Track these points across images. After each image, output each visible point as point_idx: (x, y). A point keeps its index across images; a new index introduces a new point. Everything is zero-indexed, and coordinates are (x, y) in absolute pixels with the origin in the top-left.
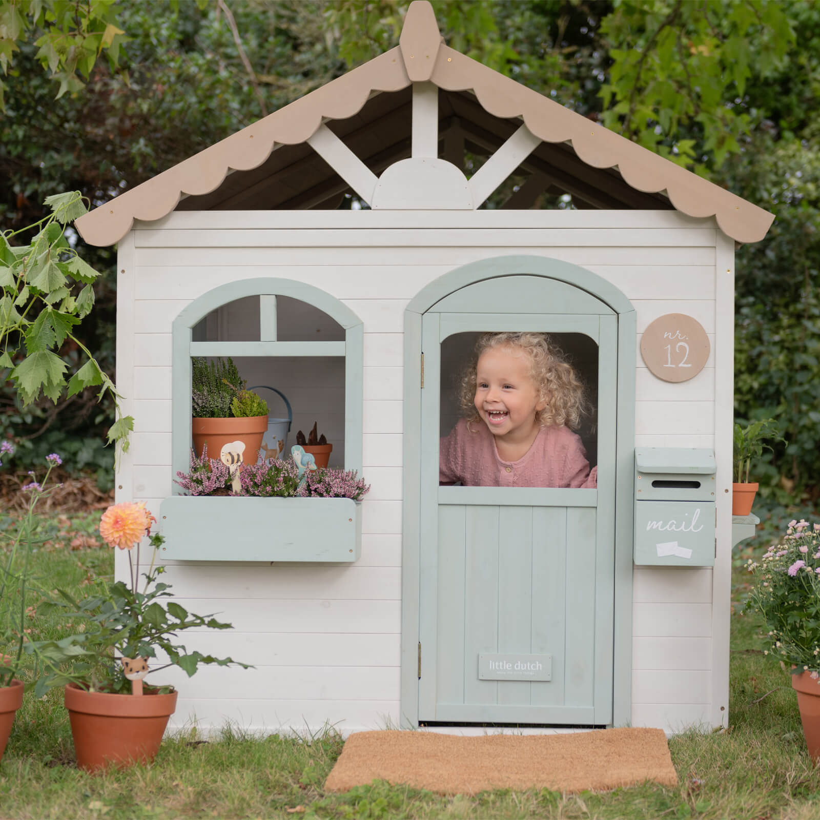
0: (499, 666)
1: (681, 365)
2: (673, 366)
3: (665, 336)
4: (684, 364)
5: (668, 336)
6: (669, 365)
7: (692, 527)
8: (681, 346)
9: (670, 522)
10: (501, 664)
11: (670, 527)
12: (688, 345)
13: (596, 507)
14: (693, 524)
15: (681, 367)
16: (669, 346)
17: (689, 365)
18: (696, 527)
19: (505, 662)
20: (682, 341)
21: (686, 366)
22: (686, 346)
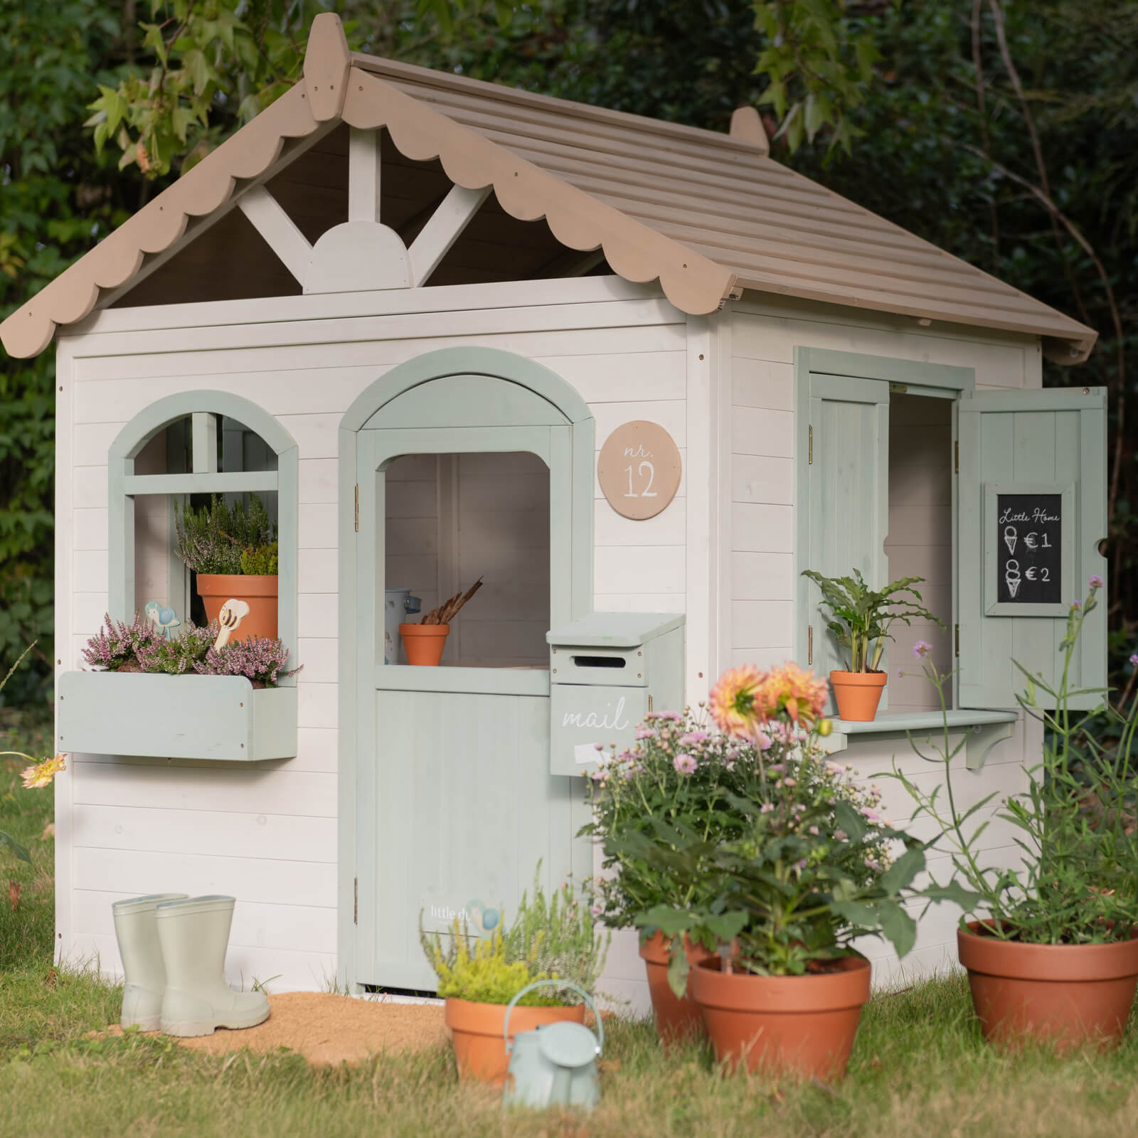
0: (441, 913)
1: (645, 494)
2: (636, 496)
3: (626, 453)
4: (648, 492)
5: (629, 454)
6: (631, 495)
7: (615, 723)
8: (645, 468)
9: (590, 716)
10: (444, 911)
11: (590, 722)
12: (653, 464)
13: (549, 696)
14: (617, 718)
15: (645, 497)
16: (630, 468)
17: (655, 494)
18: (620, 724)
19: (448, 908)
20: (646, 459)
21: (650, 495)
22: (650, 466)
